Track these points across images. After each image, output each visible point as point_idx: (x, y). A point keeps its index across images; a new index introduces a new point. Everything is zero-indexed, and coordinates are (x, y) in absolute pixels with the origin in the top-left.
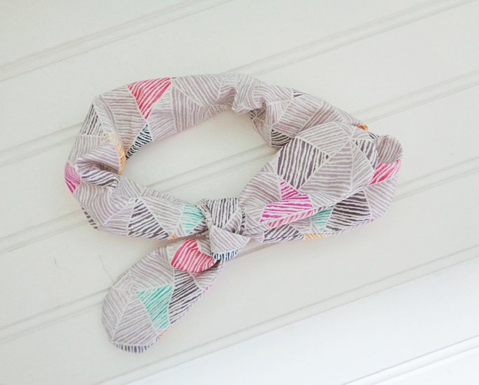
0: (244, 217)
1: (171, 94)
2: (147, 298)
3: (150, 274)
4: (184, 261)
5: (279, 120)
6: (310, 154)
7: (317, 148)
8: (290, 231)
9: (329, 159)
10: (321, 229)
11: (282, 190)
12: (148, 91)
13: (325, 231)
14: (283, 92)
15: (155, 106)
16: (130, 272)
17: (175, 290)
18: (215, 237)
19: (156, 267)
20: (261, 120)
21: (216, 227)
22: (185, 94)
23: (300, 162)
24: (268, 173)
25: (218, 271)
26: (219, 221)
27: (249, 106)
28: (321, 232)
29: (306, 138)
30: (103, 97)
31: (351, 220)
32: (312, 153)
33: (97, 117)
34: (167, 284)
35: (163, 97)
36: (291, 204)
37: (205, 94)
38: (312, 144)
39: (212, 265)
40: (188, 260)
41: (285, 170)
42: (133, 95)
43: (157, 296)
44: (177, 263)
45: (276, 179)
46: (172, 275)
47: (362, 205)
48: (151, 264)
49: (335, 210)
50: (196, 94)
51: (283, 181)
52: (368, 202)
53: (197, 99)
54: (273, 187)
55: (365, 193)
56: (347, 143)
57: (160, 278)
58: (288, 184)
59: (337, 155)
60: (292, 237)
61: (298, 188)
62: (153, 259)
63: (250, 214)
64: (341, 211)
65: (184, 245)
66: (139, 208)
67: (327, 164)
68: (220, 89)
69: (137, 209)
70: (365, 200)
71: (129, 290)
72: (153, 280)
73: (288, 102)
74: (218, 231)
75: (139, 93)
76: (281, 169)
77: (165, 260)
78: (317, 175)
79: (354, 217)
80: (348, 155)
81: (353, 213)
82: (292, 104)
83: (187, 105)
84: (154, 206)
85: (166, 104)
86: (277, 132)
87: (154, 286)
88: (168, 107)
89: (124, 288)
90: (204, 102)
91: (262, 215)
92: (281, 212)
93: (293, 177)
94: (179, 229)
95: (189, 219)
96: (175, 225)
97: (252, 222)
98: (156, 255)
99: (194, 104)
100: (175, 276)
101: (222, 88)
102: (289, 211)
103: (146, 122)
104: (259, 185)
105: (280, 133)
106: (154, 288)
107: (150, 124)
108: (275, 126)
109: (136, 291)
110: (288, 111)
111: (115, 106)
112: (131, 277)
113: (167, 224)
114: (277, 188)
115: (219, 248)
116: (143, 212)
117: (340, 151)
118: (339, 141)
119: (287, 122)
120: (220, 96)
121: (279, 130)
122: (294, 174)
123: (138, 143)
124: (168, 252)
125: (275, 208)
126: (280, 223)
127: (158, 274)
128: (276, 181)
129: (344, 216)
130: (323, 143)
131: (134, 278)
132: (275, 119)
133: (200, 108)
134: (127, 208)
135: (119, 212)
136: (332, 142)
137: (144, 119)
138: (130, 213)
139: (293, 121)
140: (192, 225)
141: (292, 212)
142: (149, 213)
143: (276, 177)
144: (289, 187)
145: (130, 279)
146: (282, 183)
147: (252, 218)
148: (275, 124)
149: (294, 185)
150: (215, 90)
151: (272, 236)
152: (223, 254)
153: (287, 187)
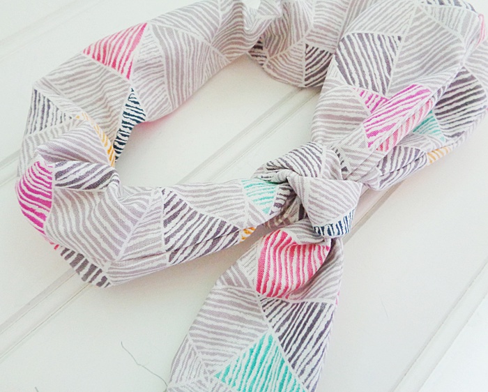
0: (339, 155)
1: (153, 35)
2: (240, 376)
4: (277, 273)
5: (312, 22)
6: (375, 44)
7: (381, 34)
8: (409, 153)
9: (403, 39)
10: (442, 139)
11: (366, 103)
12: (117, 43)
13: (447, 141)
15: (136, 55)
16: (190, 339)
17: (280, 338)
19: (231, 313)
20: (278, 55)
21: (310, 178)
22: (173, 28)
23: (369, 58)
24: (335, 89)
25: (341, 259)
26: (310, 170)
27: (269, 14)
28: (444, 144)
29: (360, 28)
30: (48, 78)
31: (468, 113)
32: (378, 42)
33: (49, 101)
34: (260, 335)
35: (143, 40)
36: (399, 102)
37: (201, 20)
38: (372, 32)
39: (327, 253)
40: (281, 268)
41: (355, 76)
42: (95, 61)
43: (254, 364)
44: (267, 280)
45: (351, 91)
46: (261, 317)
47: (471, 87)
48: (221, 310)
49: (437, 114)
50: (190, 23)
51: (362, 89)
52: (478, 79)
53: (193, 29)
54: (352, 104)
55: (468, 68)
56: (416, 8)
57: (243, 330)
58: (370, 91)
59: (411, 30)
60: (414, 163)
61: (384, 92)
62: (221, 298)
63: (346, 144)
64: (448, 111)
65: (266, 243)
66: (172, 204)
67: (404, 47)
68: (220, 8)
69: (169, 208)
70: (472, 78)
71: (202, 378)
72: (235, 340)
75: (105, 52)
76: (349, 77)
77: (245, 289)
78: (398, 66)
79: (470, 108)
80: (426, 21)
81: (466, 104)
83: (183, 43)
84: (194, 197)
85: (151, 49)
86: (313, 48)
87: (241, 349)
88: (156, 52)
89: (192, 377)
90: (203, 33)
91: (366, 135)
92: (392, 118)
93: (372, 80)
94: (252, 211)
95: (260, 192)
96: (243, 207)
97: (356, 154)
98: (224, 287)
99: (191, 39)
100: (267, 316)
101: (222, 5)
102: (401, 111)
103: (130, 85)
104: (331, 110)
105: (317, 49)
106: (243, 352)
107: (137, 88)
108: (309, 35)
109: (214, 374)
110: (317, 9)
111: (71, 87)
112: (195, 349)
113: (230, 212)
114: (358, 102)
115: (330, 211)
116: (180, 211)
117: (413, 23)
118: (403, 12)
119: (323, 24)
120: (223, 18)
121: (315, 41)
122: (371, 75)
123: (126, 123)
124: (244, 271)
125: (378, 119)
126: (395, 139)
127: (238, 325)
128: (351, 94)
129: (455, 114)
130: (385, 24)
131: (202, 348)
132: (308, 24)
133: (200, 45)
134: (153, 208)
135: (141, 220)
136: (396, 18)
137: (126, 79)
138: (159, 217)
139: (328, 21)
140: (268, 198)
141: (406, 111)
142: (190, 209)
143: (349, 89)
144: (373, 95)
145: (195, 354)
146: (362, 93)
147: (352, 148)
148: (308, 32)
149: (378, 90)
150: (214, 11)
151: (391, 168)
152: (340, 223)
153: (371, 97)
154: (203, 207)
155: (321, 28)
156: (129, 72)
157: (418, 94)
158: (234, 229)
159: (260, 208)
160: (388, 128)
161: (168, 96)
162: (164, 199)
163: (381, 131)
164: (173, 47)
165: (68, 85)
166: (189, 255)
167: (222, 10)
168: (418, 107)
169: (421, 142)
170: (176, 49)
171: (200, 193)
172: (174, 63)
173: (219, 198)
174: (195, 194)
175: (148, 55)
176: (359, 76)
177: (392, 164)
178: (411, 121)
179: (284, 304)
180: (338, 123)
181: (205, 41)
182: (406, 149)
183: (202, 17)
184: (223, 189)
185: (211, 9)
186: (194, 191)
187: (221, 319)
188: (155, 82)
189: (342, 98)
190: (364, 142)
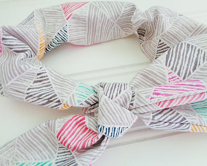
0: (133, 97)
1: (88, 7)
3: (34, 145)
4: (70, 135)
5: (167, 29)
6: (194, 53)
7: (201, 49)
11: (170, 79)
12: (72, 5)
14: (171, 12)
15: (75, 12)
16: (16, 140)
18: (104, 107)
19: (43, 140)
20: (148, 41)
21: (107, 97)
22: (98, 7)
23: (186, 58)
24: (157, 65)
26: (110, 93)
27: (145, 17)
29: (191, 42)
32: (196, 52)
33: (34, 16)
34: (48, 159)
35: (82, 7)
38: (196, 46)
40: (73, 134)
41: (172, 63)
42: (62, 9)
44: (62, 135)
46: (55, 152)
48: (38, 136)
50: (106, 8)
51: (171, 71)
53: (106, 11)
54: (161, 76)
57: (44, 152)
58: (176, 74)
60: (178, 125)
61: (184, 79)
63: (140, 92)
65: (73, 118)
66: (42, 75)
69: (39, 76)
71: (10, 160)
72: (36, 154)
73: (175, 19)
74: (109, 102)
76: (169, 62)
77: (52, 133)
82: (178, 20)
83: (99, 15)
84: (55, 78)
85: (83, 12)
86: (163, 43)
87: (35, 159)
88: (85, 14)
89: (6, 156)
90: (111, 16)
91: (152, 93)
92: (172, 91)
93: (180, 69)
94: (72, 98)
95: (82, 91)
96: (69, 93)
97: (142, 100)
98: (46, 126)
99: (103, 15)
100: (58, 153)
101: (125, 6)
102: (180, 90)
103: (66, 23)
104: (148, 74)
105: (165, 45)
106: (35, 161)
107: (70, 26)
108: (163, 35)
109: (16, 162)
110: (174, 25)
111: (49, 16)
112: (16, 145)
113: (62, 92)
114: (165, 77)
115: (107, 119)
116: (44, 80)
119: (173, 33)
120: (123, 12)
121: (165, 40)
122: (181, 67)
123: (57, 37)
124: (57, 124)
125: (165, 88)
126: (170, 104)
127: (43, 148)
128: (164, 71)
131: (19, 146)
132: (164, 29)
133: (107, 19)
134: (31, 72)
135: (23, 74)
137: (66, 20)
138: (33, 78)
139: (177, 33)
140: (84, 96)
141: (184, 91)
142: (49, 82)
143: (165, 68)
144: (176, 77)
145: (15, 147)
146: (170, 73)
147: (141, 95)
148: (163, 33)
149: (181, 76)
150: (121, 7)
151: (160, 119)
152: (109, 128)
153: (174, 77)
154: (56, 84)
155: (171, 34)
156: (69, 18)
157: (197, 86)
158: (59, 101)
159: (76, 98)
160: (167, 95)
161: (86, 37)
162: (39, 71)
163: (162, 95)
164: (93, 15)
165: (48, 15)
166: (35, 101)
167: (125, 8)
168: (192, 93)
169: (190, 115)
170: (95, 16)
171: (59, 78)
172: (92, 23)
173: (63, 84)
174: (56, 77)
175: (80, 14)
176: (174, 64)
177: (162, 117)
178: (185, 99)
179: (70, 153)
180: (149, 82)
181: (110, 19)
182: (178, 114)
183: (114, 7)
184: (68, 81)
185: (119, 5)
186: (57, 76)
187: (35, 139)
188: (81, 28)
189: (157, 70)
190: (149, 96)
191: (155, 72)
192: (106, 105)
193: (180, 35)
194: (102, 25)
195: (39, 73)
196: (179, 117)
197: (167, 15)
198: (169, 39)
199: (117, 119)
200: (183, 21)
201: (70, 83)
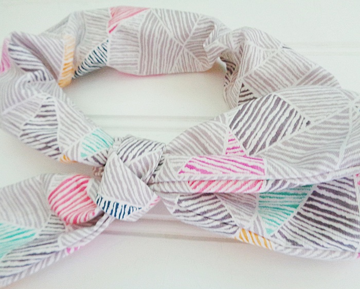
0: (160, 164)
1: (145, 17)
4: (63, 200)
5: (255, 68)
6: (283, 114)
7: (296, 109)
8: (219, 210)
9: (310, 126)
10: (269, 231)
11: (228, 149)
13: (274, 236)
14: (270, 39)
15: (124, 22)
17: (35, 239)
19: (33, 200)
22: (159, 18)
24: (217, 123)
26: (125, 152)
28: (267, 235)
29: (284, 94)
30: (85, 12)
31: (323, 235)
32: (287, 114)
35: (136, 16)
37: (180, 23)
38: (290, 103)
41: (241, 125)
44: (54, 198)
45: (225, 132)
46: (45, 220)
47: (348, 216)
49: (299, 213)
50: (170, 20)
51: (235, 137)
53: (169, 25)
54: (217, 142)
56: (345, 108)
58: (240, 143)
59: (325, 123)
60: (218, 223)
61: (251, 153)
64: (309, 219)
66: (47, 108)
67: (305, 132)
68: (198, 22)
69: (44, 109)
70: (355, 208)
73: (273, 52)
76: (236, 122)
77: (45, 192)
78: (285, 143)
79: (329, 232)
80: (344, 124)
81: (329, 226)
82: (277, 55)
85: (135, 23)
86: (248, 90)
87: (17, 223)
88: (136, 26)
90: (175, 33)
91: (185, 164)
92: (214, 167)
93: (250, 137)
94: (75, 148)
95: (93, 142)
96: (74, 141)
97: (168, 171)
98: (40, 181)
99: (164, 31)
100: (49, 223)
101: (201, 21)
103: (107, 37)
104: (198, 133)
105: (251, 94)
106: (16, 225)
107: (112, 42)
108: (247, 77)
110: (269, 62)
113: (65, 137)
114: (223, 144)
115: (108, 188)
116: (49, 116)
117: (331, 118)
118: (332, 105)
119: (264, 75)
120: (195, 30)
121: (251, 86)
122: (252, 133)
123: (91, 57)
124: (53, 181)
125: (207, 161)
127: (31, 210)
128: (223, 135)
129: (313, 226)
130: (307, 104)
133: (169, 39)
135: (23, 102)
136: (320, 106)
137: (108, 33)
138: (36, 110)
139: (272, 76)
140: (92, 149)
141: (229, 171)
142: (56, 120)
143: (226, 130)
144: (239, 147)
146: (232, 140)
147: (170, 165)
148: (247, 74)
149: (247, 147)
150: (192, 21)
151: (189, 206)
152: (109, 203)
153: (237, 148)
154: (63, 125)
155: (261, 78)
156: (112, 30)
157: (253, 167)
158: (58, 149)
159: (81, 150)
160: (204, 172)
161: (139, 62)
162: (45, 102)
163: (198, 170)
164: (148, 30)
167: (198, 24)
168: (242, 177)
170: (150, 32)
171: (70, 117)
172: (146, 41)
173: (72, 126)
174: (68, 115)
175: (130, 26)
176: (244, 126)
177: (193, 204)
181: (174, 39)
182: (222, 206)
183: (181, 21)
184: (79, 123)
185: (191, 19)
186: (68, 113)
187: (24, 196)
188: (132, 47)
189: (214, 132)
190: (179, 167)
191: (209, 133)
192: (113, 168)
193: (277, 80)
194: (162, 46)
195: (44, 104)
196: (222, 212)
197: (262, 44)
198: (257, 85)
199: (123, 192)
200: (285, 59)
201: (82, 126)
